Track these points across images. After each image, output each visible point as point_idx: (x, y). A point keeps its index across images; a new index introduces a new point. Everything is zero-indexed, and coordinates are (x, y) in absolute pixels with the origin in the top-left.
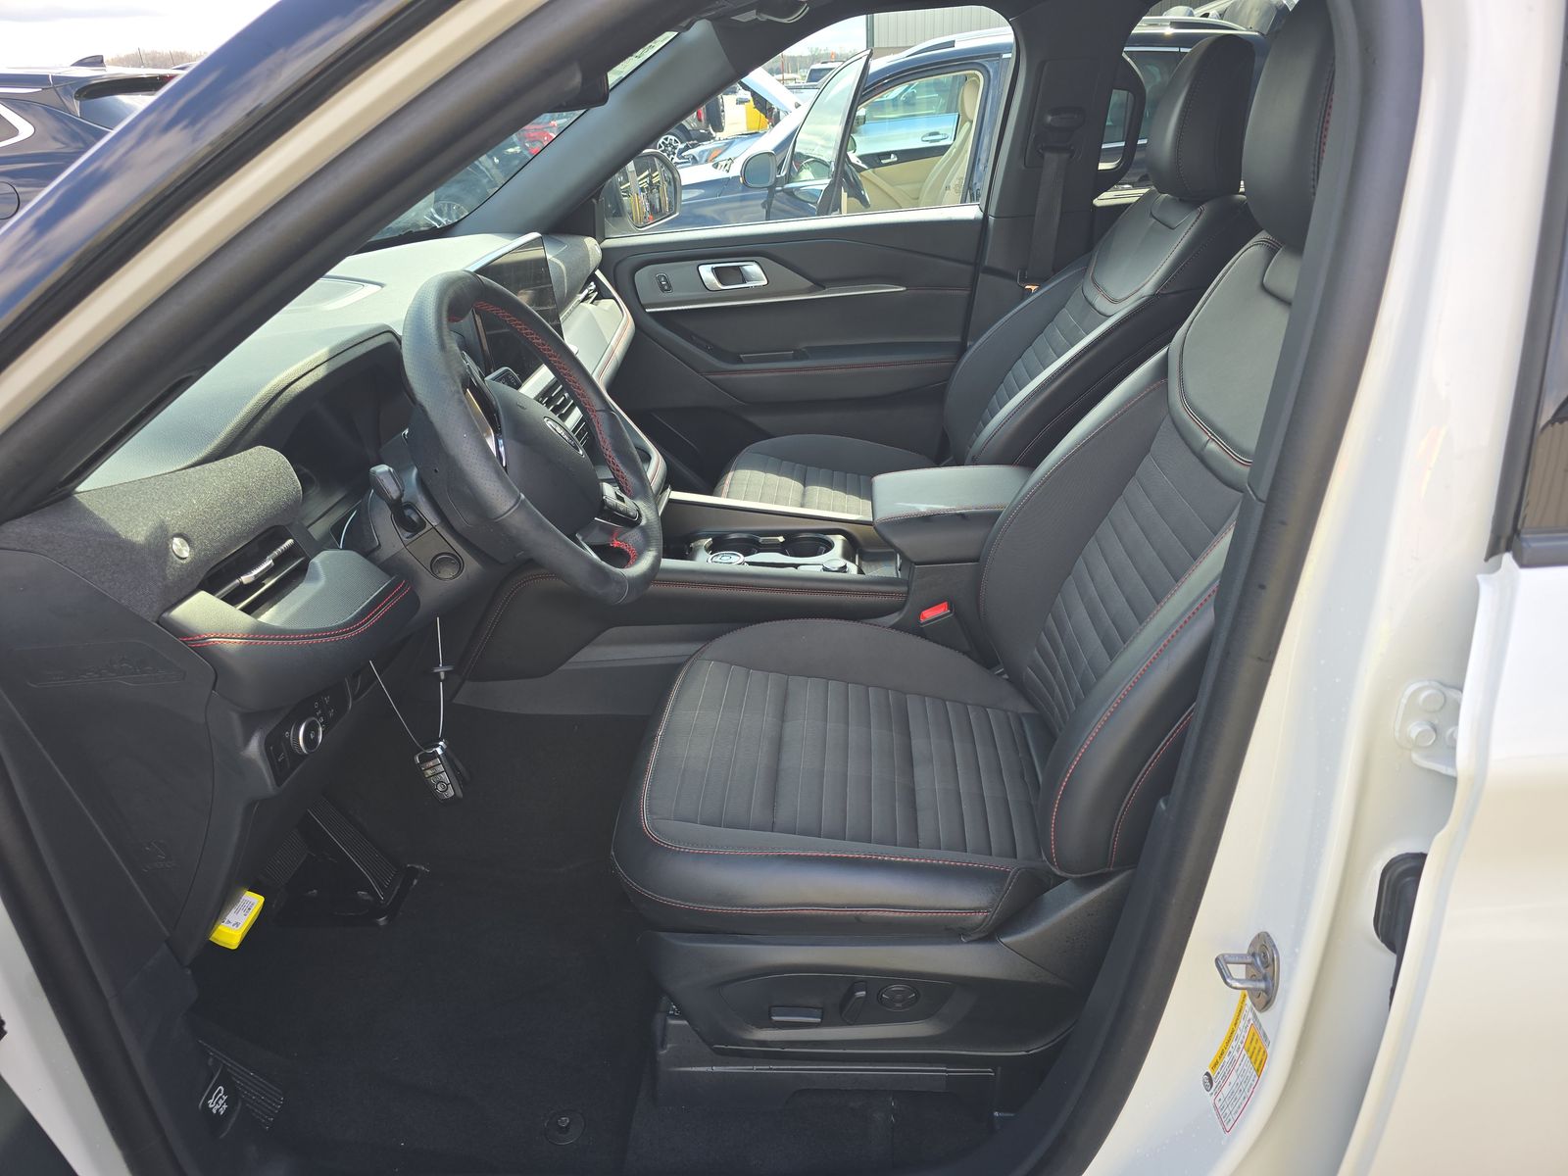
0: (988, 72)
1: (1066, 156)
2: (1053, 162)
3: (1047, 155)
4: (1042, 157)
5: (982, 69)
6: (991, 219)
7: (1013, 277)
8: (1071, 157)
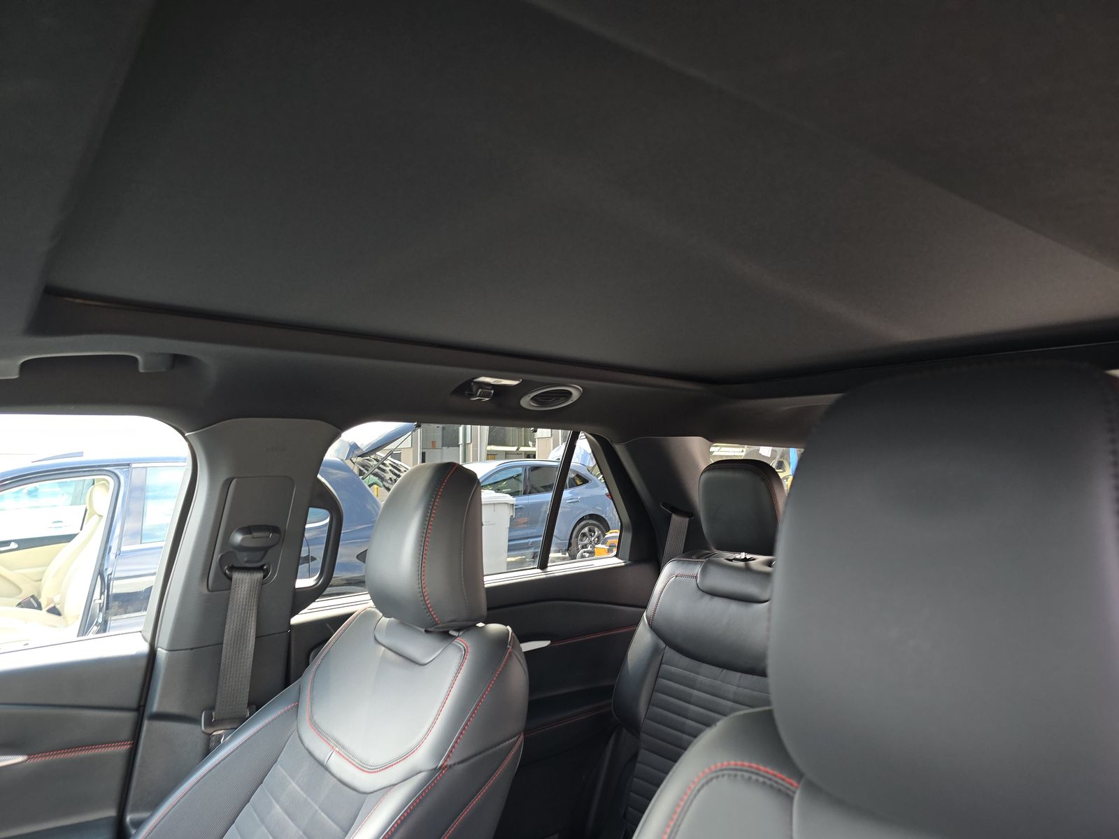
0: (118, 477)
1: (259, 575)
2: (244, 583)
3: (237, 576)
4: (230, 579)
5: (113, 475)
6: (162, 652)
7: (194, 720)
8: (264, 577)
